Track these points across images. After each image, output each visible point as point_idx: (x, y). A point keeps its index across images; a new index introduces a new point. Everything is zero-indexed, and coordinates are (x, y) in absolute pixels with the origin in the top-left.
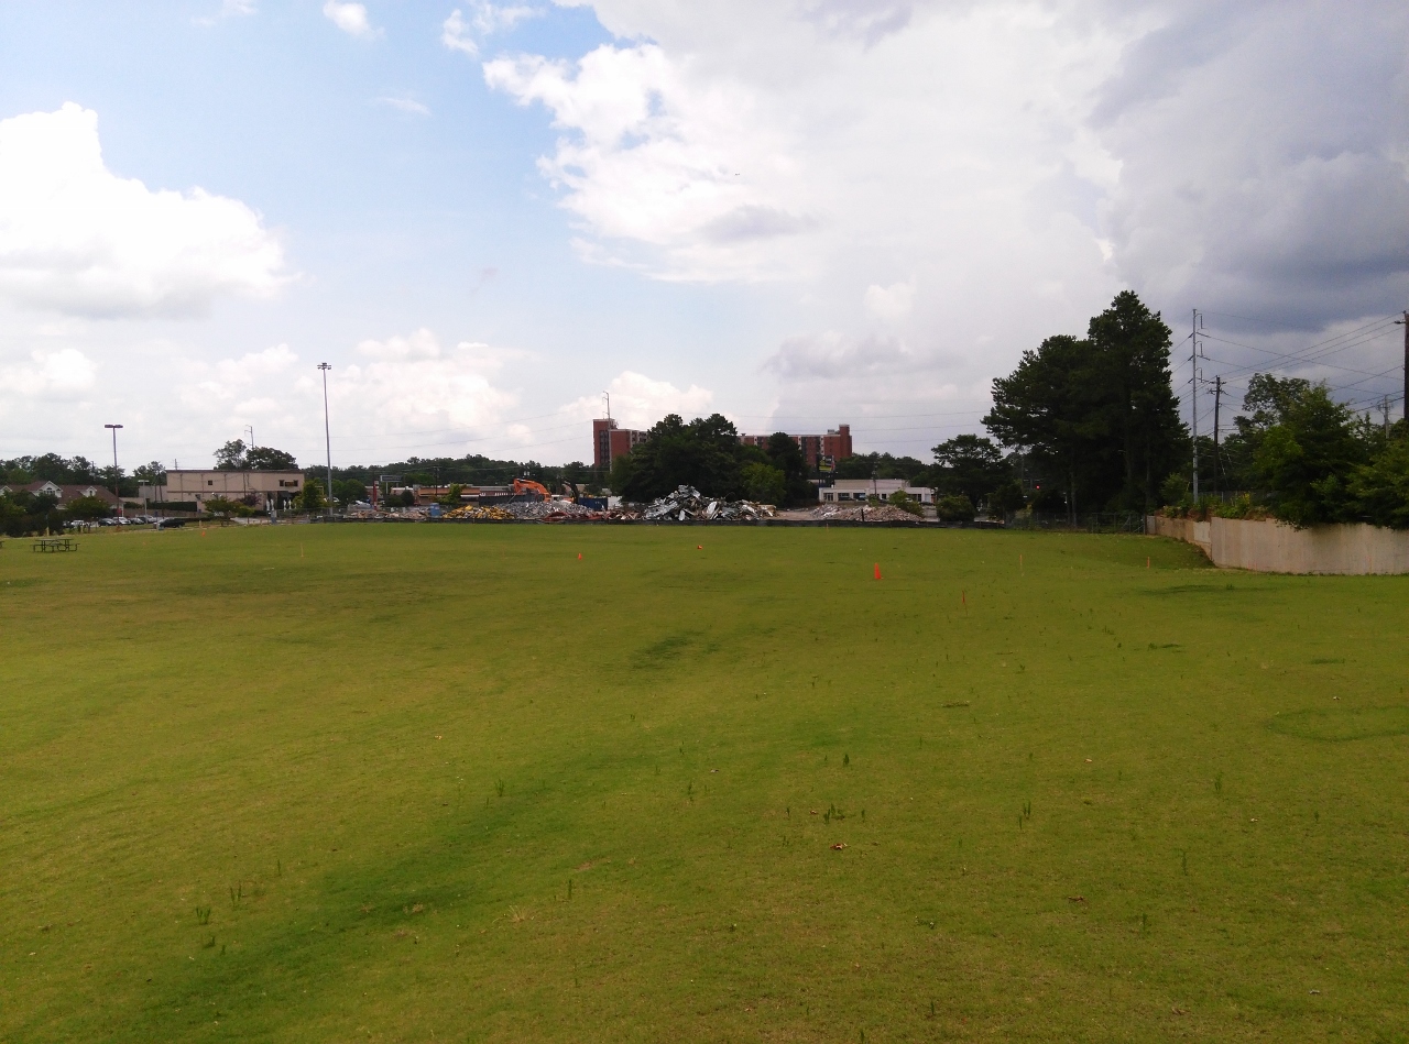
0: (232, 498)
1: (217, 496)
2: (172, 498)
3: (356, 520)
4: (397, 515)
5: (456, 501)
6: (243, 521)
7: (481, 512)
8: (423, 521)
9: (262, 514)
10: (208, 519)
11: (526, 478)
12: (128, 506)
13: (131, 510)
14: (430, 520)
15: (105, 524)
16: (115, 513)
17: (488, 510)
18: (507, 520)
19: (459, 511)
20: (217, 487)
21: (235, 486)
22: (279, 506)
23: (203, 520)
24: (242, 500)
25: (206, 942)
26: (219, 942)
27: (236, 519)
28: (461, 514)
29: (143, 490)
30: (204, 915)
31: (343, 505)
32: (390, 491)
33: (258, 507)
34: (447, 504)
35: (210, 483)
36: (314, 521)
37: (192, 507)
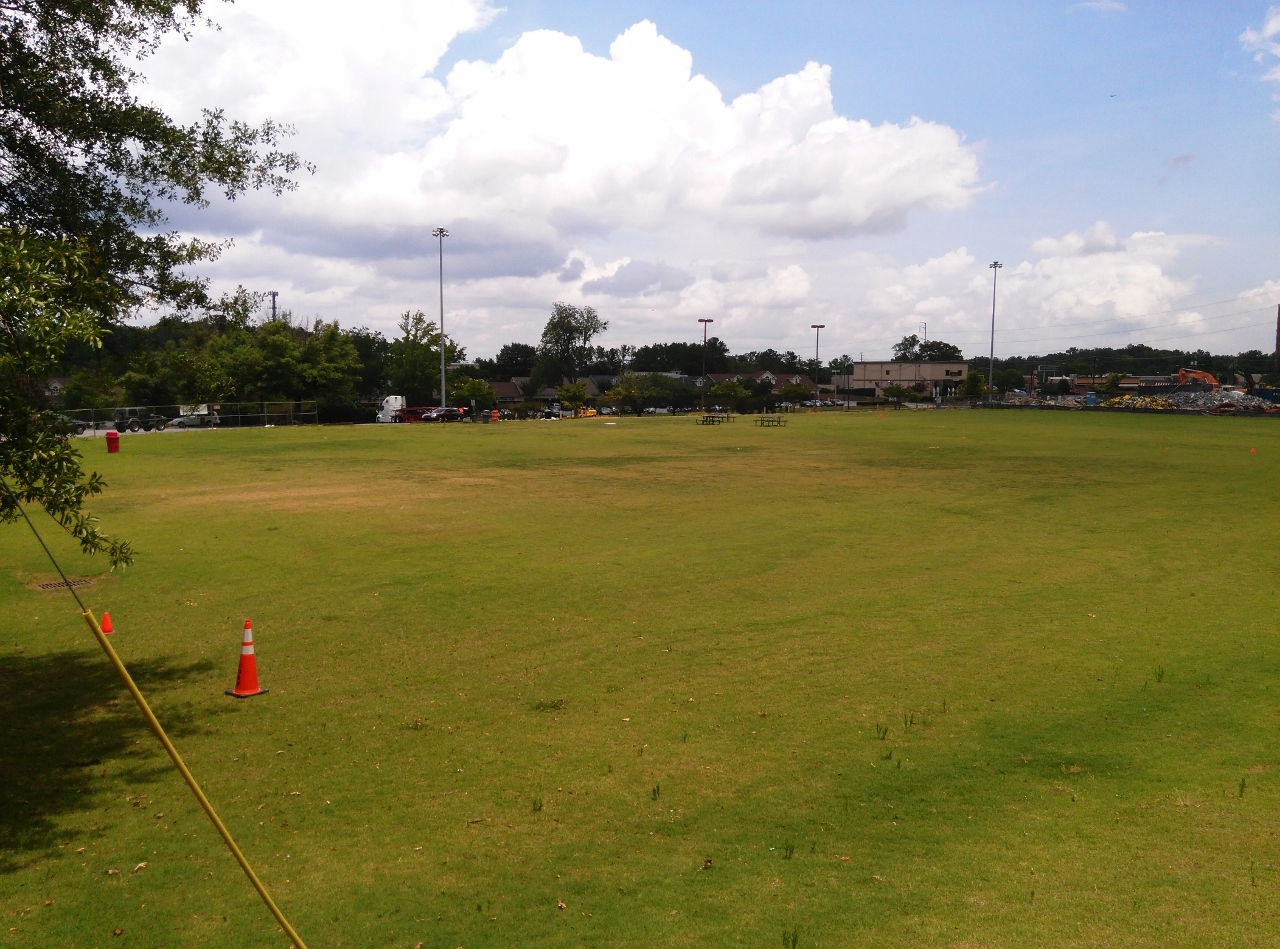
0: (905, 385)
1: (892, 384)
2: (857, 386)
3: (1014, 406)
4: (1052, 403)
5: (1114, 390)
6: (912, 406)
7: (1139, 402)
8: (1077, 409)
9: (929, 400)
10: (884, 403)
11: (1193, 367)
12: (823, 391)
13: (824, 395)
14: (1086, 409)
15: (804, 405)
16: (812, 397)
17: (1148, 400)
18: (1168, 411)
19: (1117, 400)
20: (894, 376)
21: (908, 375)
22: (944, 393)
23: (881, 404)
24: (913, 388)
25: (884, 755)
26: (895, 756)
27: (907, 404)
28: (1119, 403)
29: (835, 379)
30: (883, 733)
31: (1002, 391)
32: (1047, 380)
33: (926, 394)
34: (1104, 393)
35: (888, 373)
36: (974, 406)
37: (871, 392)
